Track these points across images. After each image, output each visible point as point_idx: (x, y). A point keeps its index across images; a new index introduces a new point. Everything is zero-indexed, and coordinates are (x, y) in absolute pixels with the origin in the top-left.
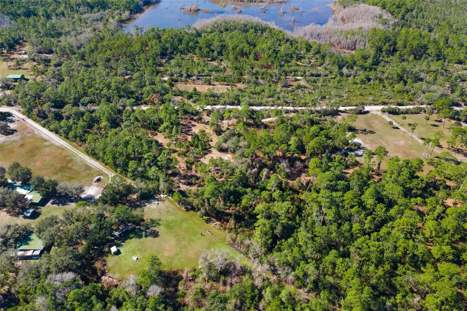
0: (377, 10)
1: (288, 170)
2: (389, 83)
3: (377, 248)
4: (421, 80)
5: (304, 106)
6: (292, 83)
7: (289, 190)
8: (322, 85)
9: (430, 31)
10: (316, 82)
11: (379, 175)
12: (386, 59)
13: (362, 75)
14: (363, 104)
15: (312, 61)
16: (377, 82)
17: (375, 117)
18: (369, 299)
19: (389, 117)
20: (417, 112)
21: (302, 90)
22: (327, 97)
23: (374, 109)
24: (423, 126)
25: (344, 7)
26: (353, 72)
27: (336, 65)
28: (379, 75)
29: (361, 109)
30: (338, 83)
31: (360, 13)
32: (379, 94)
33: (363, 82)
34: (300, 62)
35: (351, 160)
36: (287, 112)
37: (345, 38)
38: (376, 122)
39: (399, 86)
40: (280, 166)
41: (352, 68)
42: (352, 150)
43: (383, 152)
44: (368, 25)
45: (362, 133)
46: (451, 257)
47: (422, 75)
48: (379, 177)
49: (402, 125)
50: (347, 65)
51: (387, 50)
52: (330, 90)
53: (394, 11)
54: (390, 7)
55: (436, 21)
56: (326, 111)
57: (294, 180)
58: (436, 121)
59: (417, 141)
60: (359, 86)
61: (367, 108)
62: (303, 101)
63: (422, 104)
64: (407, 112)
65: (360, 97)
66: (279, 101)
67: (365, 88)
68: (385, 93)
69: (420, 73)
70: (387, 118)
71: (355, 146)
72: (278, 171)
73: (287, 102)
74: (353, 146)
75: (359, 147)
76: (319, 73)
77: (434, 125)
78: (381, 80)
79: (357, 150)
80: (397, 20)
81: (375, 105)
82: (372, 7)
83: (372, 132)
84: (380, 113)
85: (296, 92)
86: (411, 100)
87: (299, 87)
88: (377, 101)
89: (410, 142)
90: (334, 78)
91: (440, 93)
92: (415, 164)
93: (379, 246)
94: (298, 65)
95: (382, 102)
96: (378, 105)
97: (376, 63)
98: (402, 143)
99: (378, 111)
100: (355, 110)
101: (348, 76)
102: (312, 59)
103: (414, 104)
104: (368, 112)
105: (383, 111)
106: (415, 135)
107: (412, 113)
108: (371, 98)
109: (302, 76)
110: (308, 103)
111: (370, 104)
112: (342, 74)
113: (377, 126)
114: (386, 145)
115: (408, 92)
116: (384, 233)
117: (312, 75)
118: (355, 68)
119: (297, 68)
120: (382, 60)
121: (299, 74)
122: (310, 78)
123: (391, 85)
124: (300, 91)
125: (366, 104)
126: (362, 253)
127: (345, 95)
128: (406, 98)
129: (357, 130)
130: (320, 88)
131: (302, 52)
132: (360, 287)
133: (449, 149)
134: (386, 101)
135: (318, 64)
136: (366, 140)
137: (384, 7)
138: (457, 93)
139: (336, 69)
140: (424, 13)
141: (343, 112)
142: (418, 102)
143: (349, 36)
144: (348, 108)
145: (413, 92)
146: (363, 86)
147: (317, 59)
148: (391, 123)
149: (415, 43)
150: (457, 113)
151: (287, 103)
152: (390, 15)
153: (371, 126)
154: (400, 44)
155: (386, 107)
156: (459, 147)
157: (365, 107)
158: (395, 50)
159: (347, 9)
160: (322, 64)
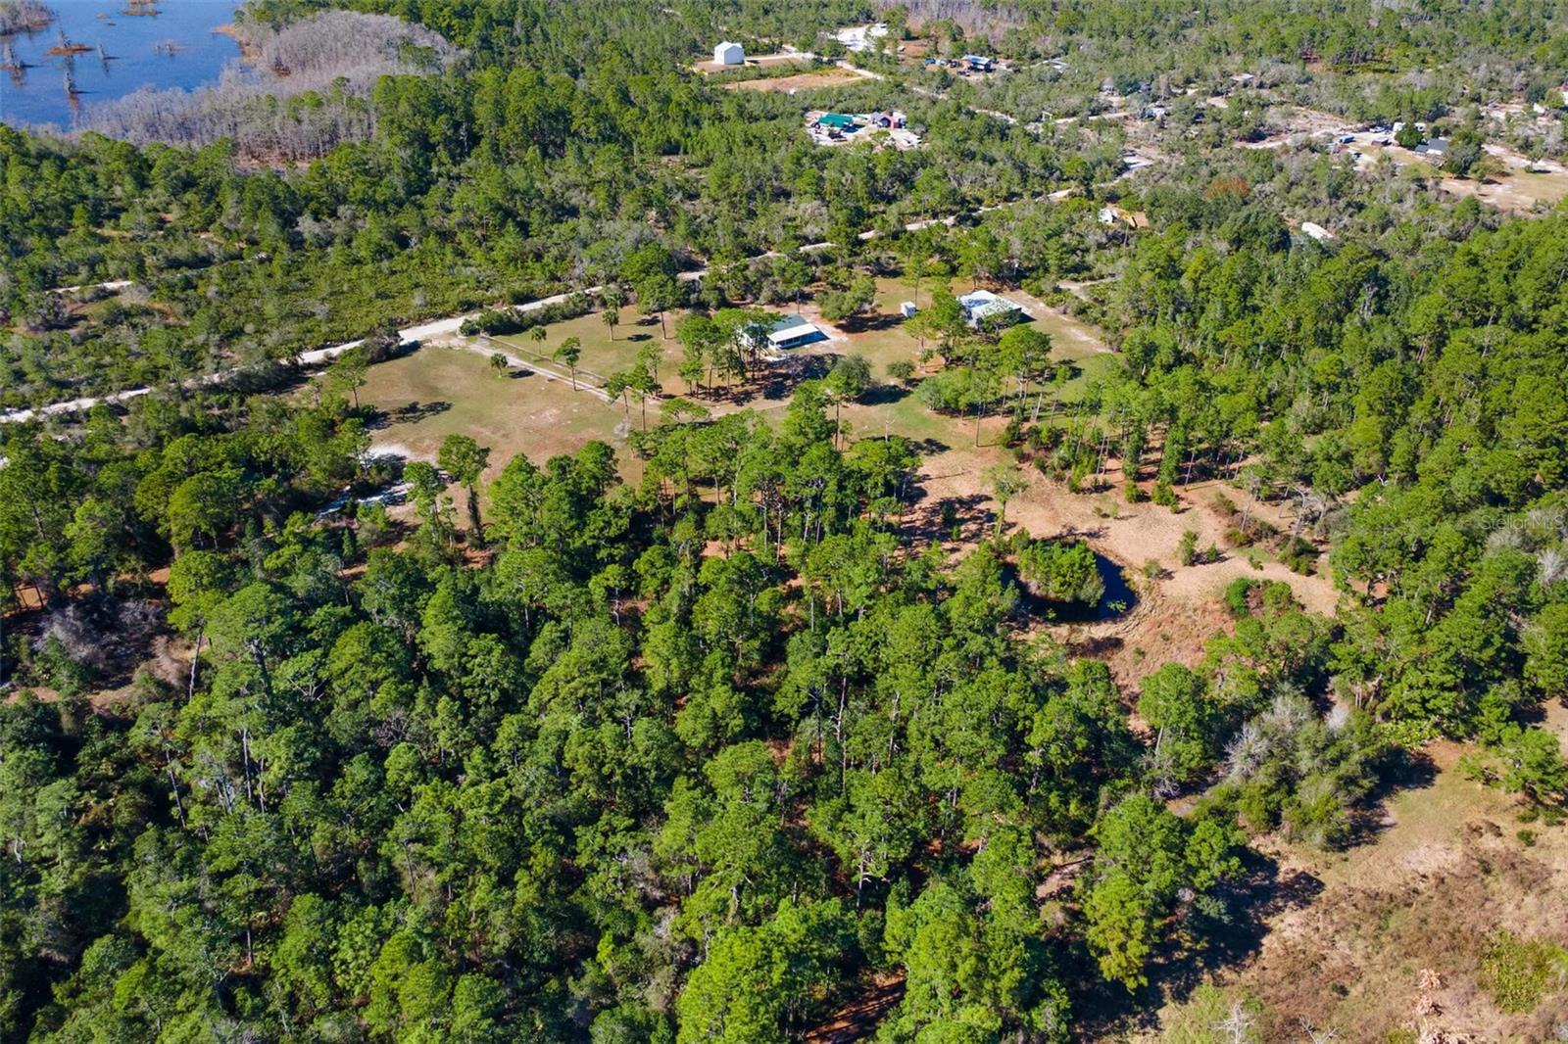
0: (394, 25)
1: (83, 651)
2: (472, 238)
3: (491, 804)
4: (574, 212)
5: (150, 383)
6: (86, 310)
7: (103, 734)
8: (220, 293)
9: (575, 74)
10: (195, 288)
11: (482, 544)
12: (455, 171)
13: (371, 228)
14: (394, 325)
15: (169, 217)
16: (432, 242)
17: (445, 355)
18: (485, 1024)
19: (493, 345)
20: (579, 310)
21: (135, 326)
22: (249, 328)
23: (439, 333)
24: (606, 347)
25: (277, 29)
26: (338, 228)
27: (266, 214)
28: (436, 220)
29: (387, 340)
30: (288, 273)
31: (336, 39)
32: (447, 280)
33: (381, 252)
34: (116, 227)
35: (369, 526)
36: (70, 419)
37: (292, 121)
38: (453, 370)
39: (508, 241)
40: (39, 645)
41: (333, 214)
42: (367, 490)
43: (469, 457)
44: (368, 70)
45: (403, 420)
46: (736, 723)
47: (576, 198)
48: (488, 553)
49: (540, 361)
50: (313, 205)
51: (447, 141)
52: (257, 303)
53: (450, 27)
54: (433, 15)
55: (583, 46)
56: (245, 377)
57: (128, 681)
58: (642, 323)
59: (597, 398)
60: (368, 269)
61: (408, 336)
62: (140, 364)
63: (592, 285)
64: (549, 317)
65: (379, 302)
66: (25, 389)
67: (393, 273)
68: (468, 271)
69: (568, 194)
70: (484, 348)
71: (380, 470)
72: (37, 670)
73: (63, 385)
74: (374, 472)
75: (395, 469)
76: (201, 251)
77: (639, 338)
78: (445, 236)
79: (391, 483)
80: (466, 52)
81: (440, 317)
82: (372, 18)
83: (438, 408)
84: (459, 342)
85: (105, 338)
86: (554, 278)
87: (119, 317)
88: (443, 303)
89: (575, 407)
90: (270, 260)
91: (630, 237)
92: (590, 466)
93: (496, 794)
94: (105, 240)
95: (462, 304)
96: (447, 315)
97: (420, 184)
98: (551, 414)
99: (454, 334)
100: (363, 350)
101: (325, 243)
102: (166, 211)
103: (567, 289)
104: (415, 346)
105: (470, 331)
106: (585, 380)
107: (566, 317)
108: (417, 299)
109: (125, 276)
110: (167, 368)
111: (420, 320)
112: (296, 242)
113: (452, 382)
114: (496, 437)
115: (538, 257)
116: (509, 740)
117: (175, 264)
118: (342, 210)
119: (102, 249)
120: (440, 175)
121: (111, 272)
122: (167, 276)
123: (480, 244)
124: (124, 330)
125: (406, 324)
126: (434, 852)
127: (321, 310)
128: (538, 274)
129: (385, 415)
130: (215, 303)
131: (118, 191)
132: (443, 994)
133: (692, 394)
134: (475, 296)
135: (196, 220)
136: (421, 440)
137: (414, 15)
138: (681, 228)
139: (269, 228)
140: (548, 28)
141: (317, 367)
142: (579, 278)
143: (305, 114)
144: (335, 351)
145: (554, 251)
146: (385, 264)
147: (188, 206)
148: (499, 362)
149: (528, 105)
150: (691, 287)
151: (65, 388)
152: (439, 37)
153: (434, 390)
154: (483, 113)
155: (475, 316)
156: (717, 382)
157: (402, 333)
158: (475, 139)
159: (286, 34)
160: (211, 221)
